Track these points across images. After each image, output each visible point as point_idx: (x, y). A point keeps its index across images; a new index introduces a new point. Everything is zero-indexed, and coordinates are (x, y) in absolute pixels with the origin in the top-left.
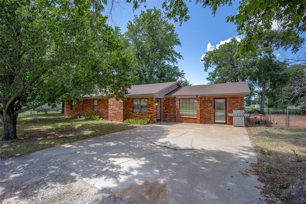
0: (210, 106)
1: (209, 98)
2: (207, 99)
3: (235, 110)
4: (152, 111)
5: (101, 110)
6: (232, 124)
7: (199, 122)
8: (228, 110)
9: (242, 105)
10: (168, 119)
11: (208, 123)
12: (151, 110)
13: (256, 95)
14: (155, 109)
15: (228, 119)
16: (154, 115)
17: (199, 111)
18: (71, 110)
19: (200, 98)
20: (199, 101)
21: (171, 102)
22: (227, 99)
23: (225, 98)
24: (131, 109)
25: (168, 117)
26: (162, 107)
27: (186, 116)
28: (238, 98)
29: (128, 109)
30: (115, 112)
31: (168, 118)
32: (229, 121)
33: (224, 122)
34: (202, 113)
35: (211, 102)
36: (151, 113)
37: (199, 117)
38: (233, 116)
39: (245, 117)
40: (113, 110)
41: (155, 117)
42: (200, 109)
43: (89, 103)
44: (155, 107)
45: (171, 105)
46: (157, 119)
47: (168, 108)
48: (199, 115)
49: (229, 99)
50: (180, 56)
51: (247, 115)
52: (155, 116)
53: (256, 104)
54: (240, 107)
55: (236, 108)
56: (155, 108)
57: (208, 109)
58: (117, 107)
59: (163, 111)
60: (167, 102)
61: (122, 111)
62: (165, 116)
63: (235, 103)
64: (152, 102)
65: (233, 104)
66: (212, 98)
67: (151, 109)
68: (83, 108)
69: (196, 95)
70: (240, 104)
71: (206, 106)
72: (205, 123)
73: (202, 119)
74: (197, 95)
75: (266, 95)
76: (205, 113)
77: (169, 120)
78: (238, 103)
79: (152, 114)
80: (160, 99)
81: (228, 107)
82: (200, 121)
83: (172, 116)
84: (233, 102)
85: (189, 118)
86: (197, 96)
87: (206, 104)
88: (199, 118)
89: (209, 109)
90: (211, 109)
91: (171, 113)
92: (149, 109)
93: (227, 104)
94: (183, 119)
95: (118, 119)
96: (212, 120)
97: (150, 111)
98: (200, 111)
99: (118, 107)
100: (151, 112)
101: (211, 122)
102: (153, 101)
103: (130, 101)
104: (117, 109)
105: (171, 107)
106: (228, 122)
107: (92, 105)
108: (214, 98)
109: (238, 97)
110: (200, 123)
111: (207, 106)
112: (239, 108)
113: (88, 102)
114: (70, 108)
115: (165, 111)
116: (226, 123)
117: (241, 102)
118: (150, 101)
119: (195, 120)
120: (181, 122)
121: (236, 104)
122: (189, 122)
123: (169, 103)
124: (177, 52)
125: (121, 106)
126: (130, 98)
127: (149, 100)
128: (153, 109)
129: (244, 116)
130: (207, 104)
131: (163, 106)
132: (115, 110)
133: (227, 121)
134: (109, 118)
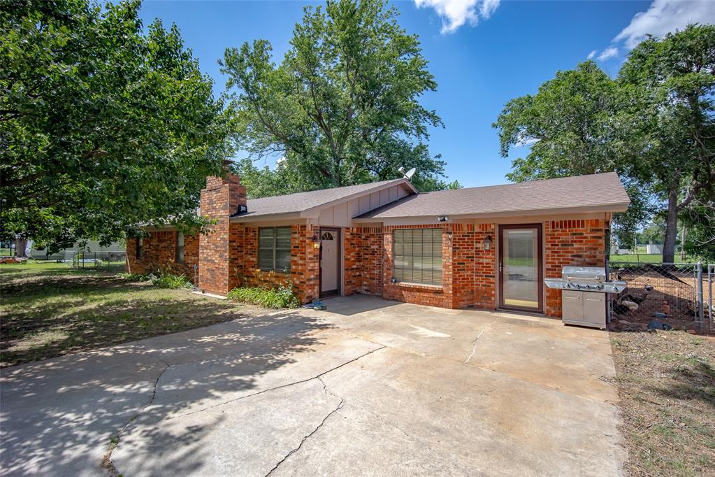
0: (486, 251)
1: (485, 226)
2: (477, 229)
3: (573, 265)
4: (301, 265)
5: (191, 260)
6: (559, 316)
7: (451, 305)
8: (545, 266)
9: (595, 249)
10: (366, 290)
11: (480, 308)
12: (300, 262)
13: (650, 219)
14: (310, 259)
15: (548, 297)
16: (309, 280)
17: (451, 267)
18: (137, 258)
19: (453, 225)
20: (450, 236)
21: (372, 239)
22: (544, 226)
23: (539, 226)
24: (252, 259)
25: (365, 283)
26: (343, 253)
27: (413, 282)
28: (583, 227)
29: (246, 259)
30: (212, 267)
31: (366, 285)
32: (551, 306)
33: (535, 304)
34: (461, 273)
35: (490, 238)
36: (299, 273)
37: (451, 286)
38: (561, 287)
39: (606, 294)
40: (208, 261)
41: (315, 285)
42: (454, 260)
43: (169, 242)
44: (310, 253)
45: (372, 247)
46: (323, 290)
47: (367, 256)
48: (451, 280)
49: (551, 229)
50: (435, 119)
51: (615, 287)
52: (312, 283)
53: (647, 243)
54: (590, 257)
55: (576, 258)
56: (311, 256)
57: (481, 261)
58: (216, 251)
59: (346, 265)
60: (363, 237)
61: (227, 264)
62: (353, 281)
63: (572, 241)
64: (301, 239)
65: (565, 244)
66: (493, 226)
67: (301, 259)
68: (158, 254)
69: (440, 217)
70: (590, 245)
71: (473, 251)
72: (471, 307)
73: (458, 295)
74: (444, 216)
75: (679, 217)
76: (470, 273)
77: (369, 293)
78: (581, 242)
79: (303, 277)
80: (338, 230)
81: (548, 256)
82: (454, 301)
83: (375, 282)
84: (563, 238)
85: (420, 290)
86: (444, 220)
87: (475, 245)
88: (451, 292)
89: (485, 261)
90: (490, 261)
91: (373, 272)
92: (295, 259)
93: (545, 245)
94: (403, 292)
95: (219, 289)
96: (493, 299)
97: (298, 264)
98: (454, 267)
99: (218, 252)
100: (300, 268)
101: (489, 305)
102: (305, 236)
103: (252, 234)
104: (216, 258)
105: (374, 253)
106: (545, 308)
107: (174, 246)
108: (500, 226)
109: (583, 221)
110: (454, 308)
111: (478, 251)
112: (587, 260)
113: (166, 238)
114: (135, 252)
115: (355, 267)
116: (538, 312)
117: (593, 237)
118: (297, 236)
119: (439, 296)
120: (397, 300)
121: (576, 245)
122: (419, 303)
123: (369, 243)
124: (425, 110)
125: (223, 249)
126: (251, 226)
127: (295, 233)
128: (305, 259)
129: (605, 290)
130: (479, 245)
131: (347, 249)
132: (213, 262)
133: (544, 304)
134: (200, 283)
